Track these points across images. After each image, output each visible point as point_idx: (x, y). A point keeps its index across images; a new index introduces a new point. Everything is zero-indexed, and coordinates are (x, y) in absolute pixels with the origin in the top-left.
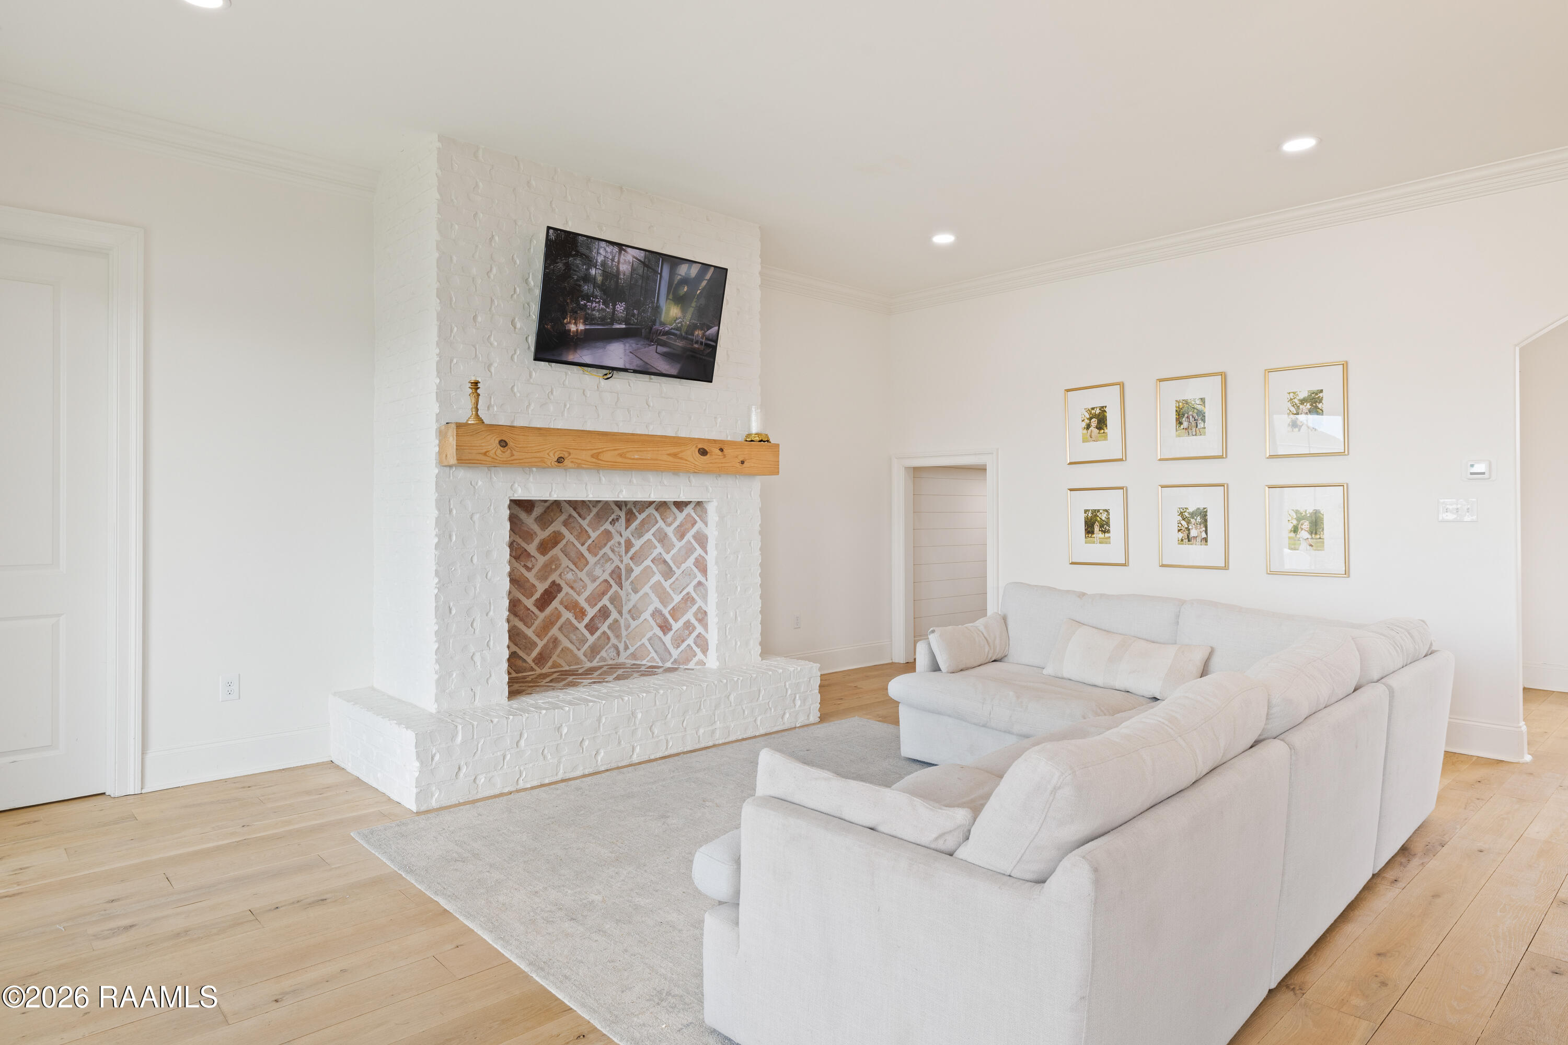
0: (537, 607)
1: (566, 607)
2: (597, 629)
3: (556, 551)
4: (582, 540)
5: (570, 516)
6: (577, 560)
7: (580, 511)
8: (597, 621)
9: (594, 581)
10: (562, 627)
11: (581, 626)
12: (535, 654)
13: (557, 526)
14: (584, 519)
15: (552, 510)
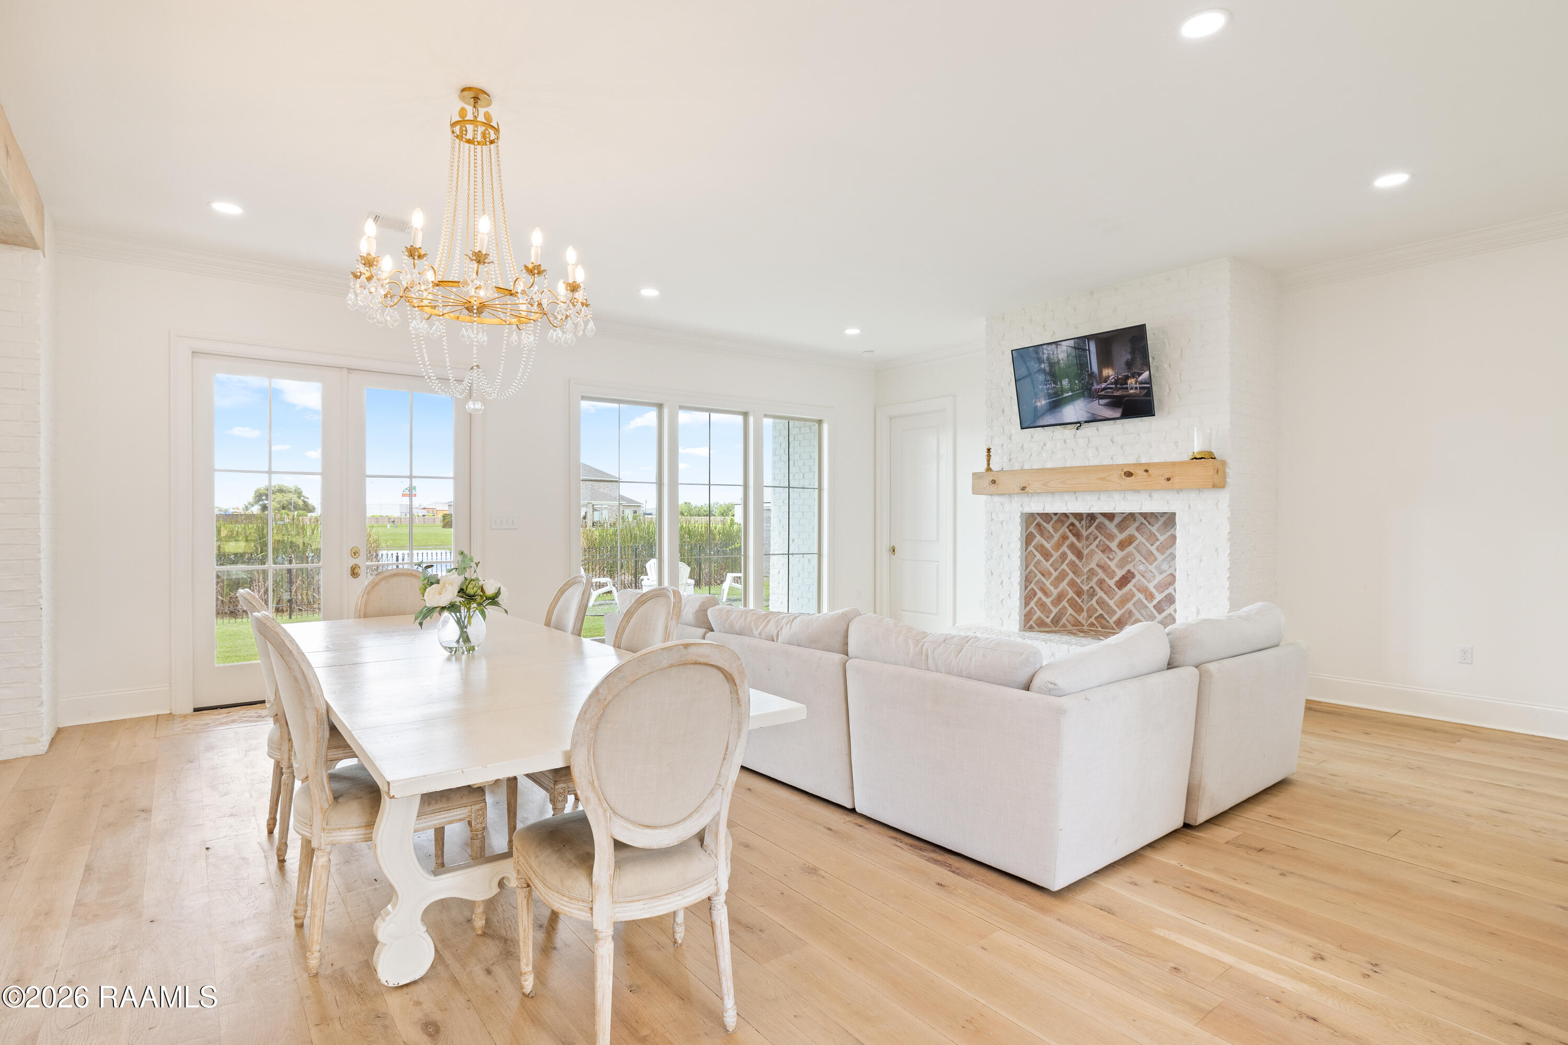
0: (1117, 587)
1: (1138, 590)
2: (1164, 610)
3: (1131, 549)
4: (1151, 542)
5: (1142, 523)
6: (1147, 556)
7: (1150, 520)
8: (1163, 604)
9: (1161, 573)
10: (1134, 603)
11: (1151, 606)
12: (1115, 618)
13: (1131, 530)
14: (1153, 526)
15: (1128, 519)
